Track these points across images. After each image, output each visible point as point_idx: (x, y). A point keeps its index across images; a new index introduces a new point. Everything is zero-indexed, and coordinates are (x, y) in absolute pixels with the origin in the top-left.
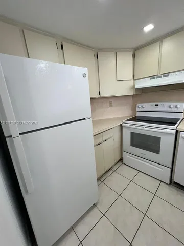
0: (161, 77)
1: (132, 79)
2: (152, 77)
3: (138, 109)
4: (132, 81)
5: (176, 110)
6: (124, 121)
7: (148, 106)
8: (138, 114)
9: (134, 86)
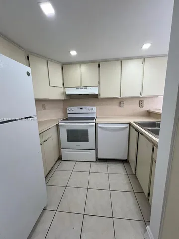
0: (82, 88)
1: (62, 86)
2: (77, 88)
3: (68, 112)
4: (63, 88)
5: (93, 111)
6: (60, 121)
7: (75, 109)
8: (69, 115)
9: (64, 93)
